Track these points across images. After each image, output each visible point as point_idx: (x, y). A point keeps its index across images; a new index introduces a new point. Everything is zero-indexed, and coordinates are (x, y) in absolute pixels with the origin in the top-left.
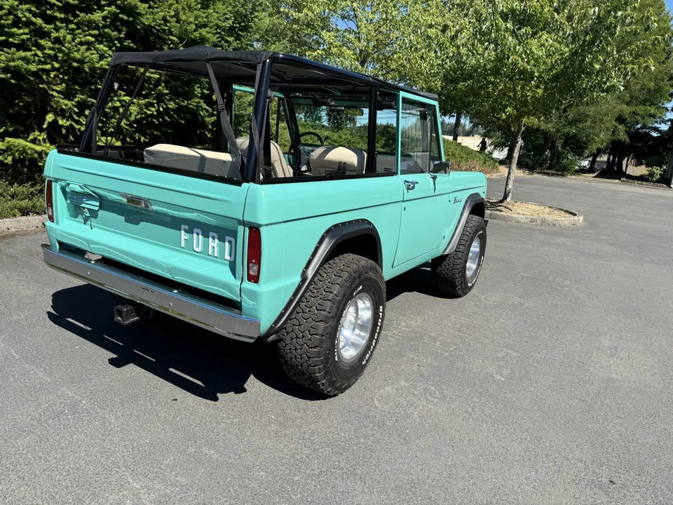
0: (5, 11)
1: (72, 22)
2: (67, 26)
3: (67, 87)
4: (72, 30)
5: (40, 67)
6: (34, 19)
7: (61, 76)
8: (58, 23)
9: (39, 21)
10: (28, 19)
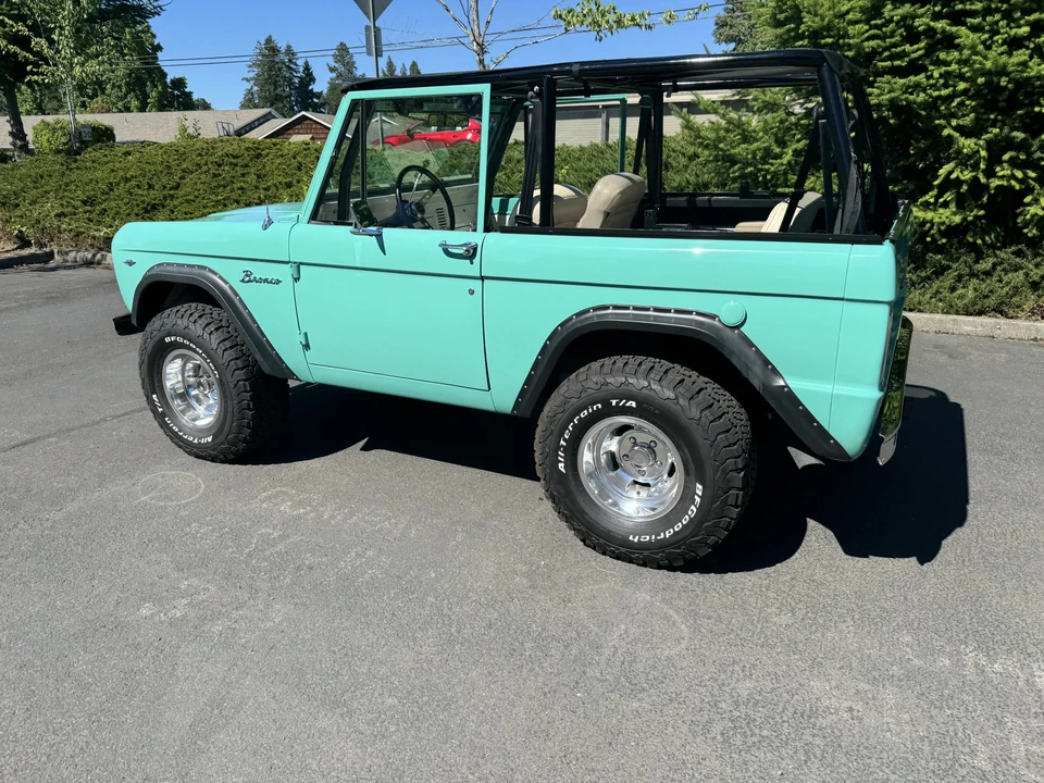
0: (892, 26)
1: (997, 10)
2: (984, 20)
3: (977, 119)
4: (997, 23)
5: (936, 94)
6: (932, 24)
7: (968, 102)
8: (969, 20)
9: (940, 25)
10: (928, 25)
